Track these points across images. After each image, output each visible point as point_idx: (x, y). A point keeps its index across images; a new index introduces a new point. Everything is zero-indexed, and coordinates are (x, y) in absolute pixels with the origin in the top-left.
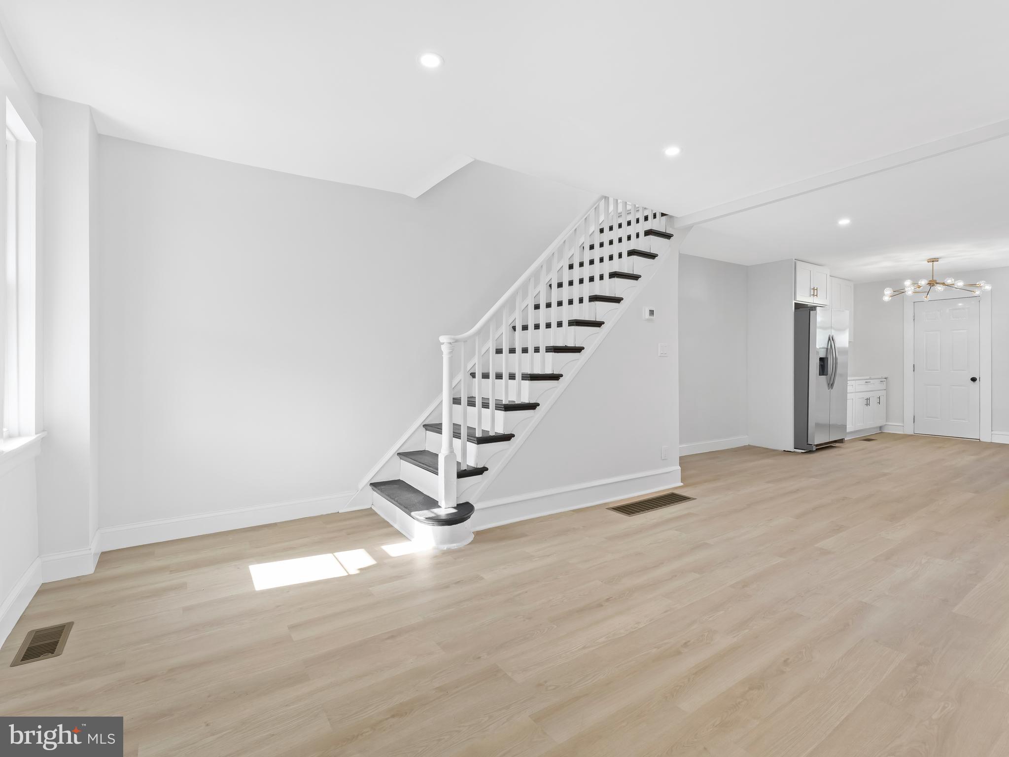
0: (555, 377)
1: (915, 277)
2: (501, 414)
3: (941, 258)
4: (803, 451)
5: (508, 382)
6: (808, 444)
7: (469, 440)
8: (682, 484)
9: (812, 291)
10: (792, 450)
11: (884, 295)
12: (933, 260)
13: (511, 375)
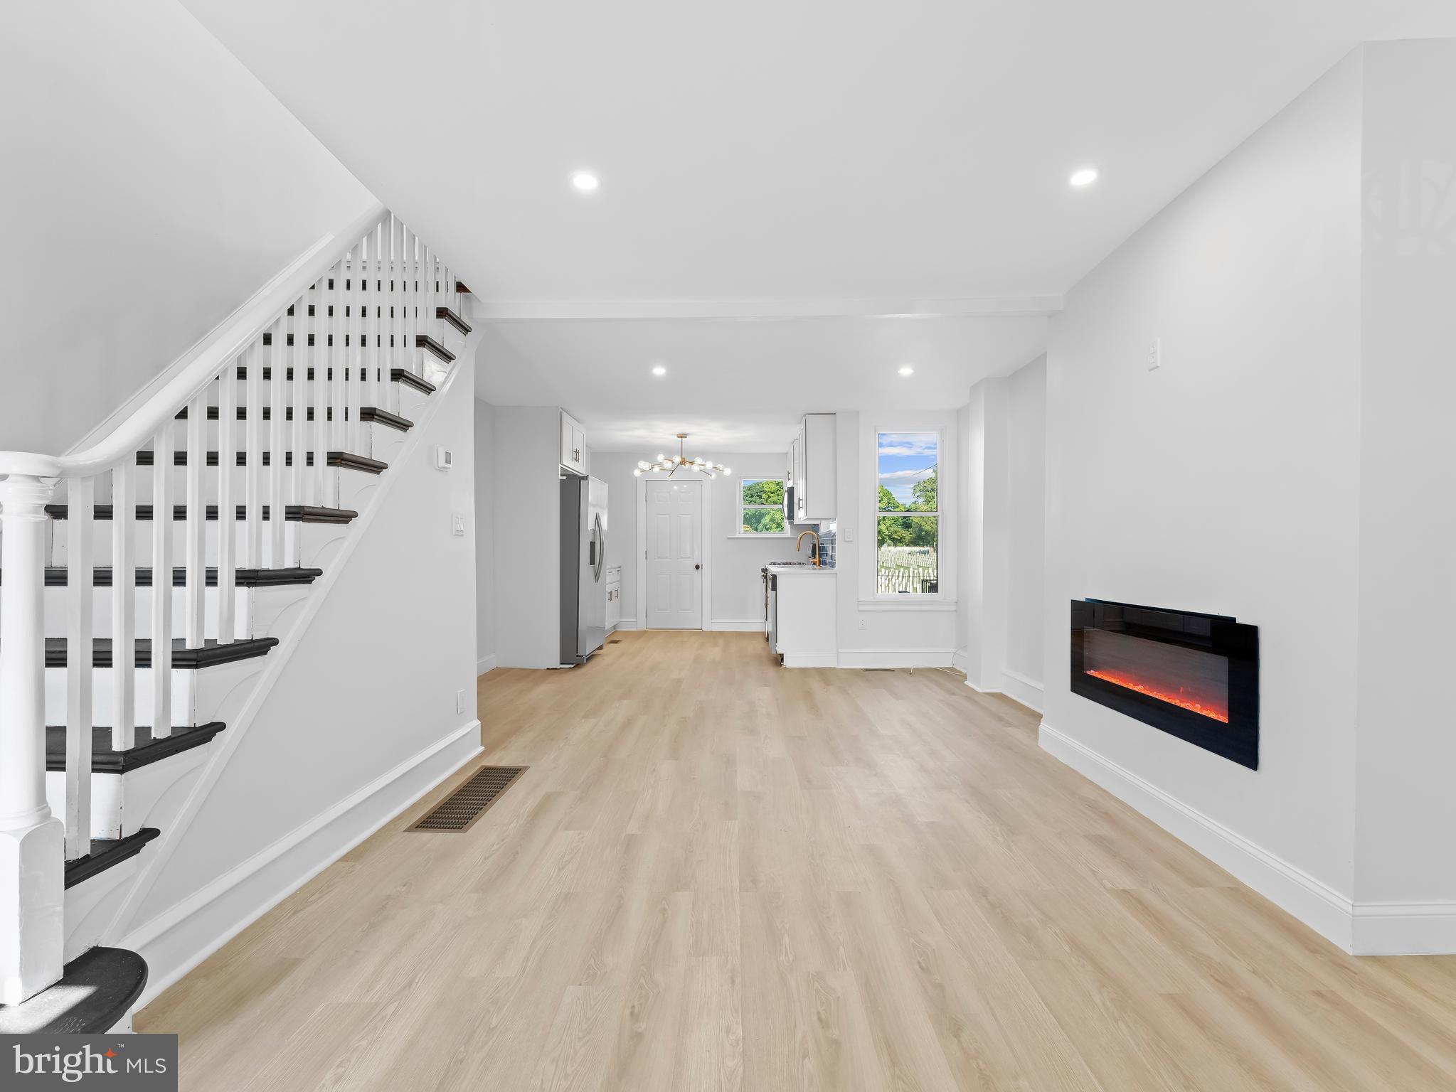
0: (303, 576)
1: (669, 452)
2: (183, 677)
3: (689, 434)
4: (572, 666)
5: (171, 591)
6: (577, 656)
7: (98, 767)
8: (482, 748)
9: (575, 454)
10: (559, 666)
11: (637, 467)
12: (682, 436)
13: (142, 575)
